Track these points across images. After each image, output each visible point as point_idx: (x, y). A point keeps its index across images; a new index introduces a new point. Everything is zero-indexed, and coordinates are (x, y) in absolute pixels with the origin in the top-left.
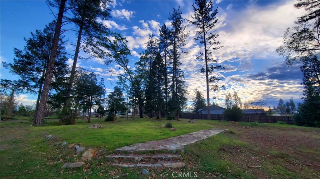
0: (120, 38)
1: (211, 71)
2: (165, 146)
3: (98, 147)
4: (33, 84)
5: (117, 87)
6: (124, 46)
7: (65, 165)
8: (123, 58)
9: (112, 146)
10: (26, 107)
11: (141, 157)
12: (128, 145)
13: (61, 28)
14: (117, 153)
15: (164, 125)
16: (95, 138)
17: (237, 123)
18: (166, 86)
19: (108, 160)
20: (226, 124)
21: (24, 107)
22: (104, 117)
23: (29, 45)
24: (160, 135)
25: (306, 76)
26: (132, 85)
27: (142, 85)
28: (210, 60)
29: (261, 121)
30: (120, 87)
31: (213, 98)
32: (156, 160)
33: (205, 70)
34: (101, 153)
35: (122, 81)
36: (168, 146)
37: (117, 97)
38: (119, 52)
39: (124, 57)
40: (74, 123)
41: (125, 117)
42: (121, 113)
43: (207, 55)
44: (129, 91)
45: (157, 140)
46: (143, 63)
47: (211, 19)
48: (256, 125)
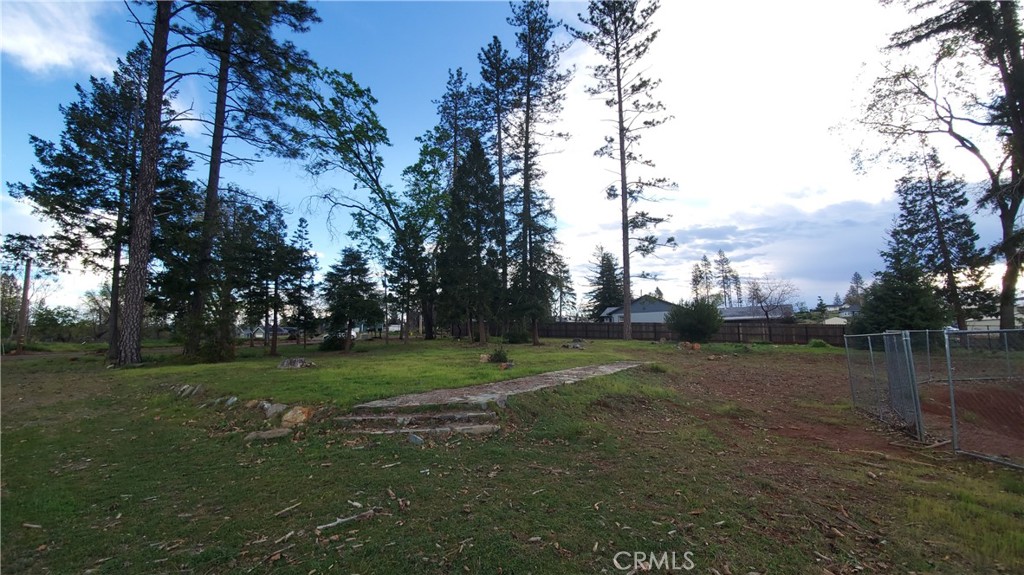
0: (350, 87)
1: (635, 195)
2: (466, 399)
3: (315, 404)
4: (95, 244)
5: (350, 250)
6: (366, 116)
7: (253, 435)
8: (365, 154)
9: (347, 400)
10: (58, 313)
11: (410, 418)
12: (382, 398)
13: (167, 68)
14: (357, 412)
15: (485, 357)
16: (304, 387)
17: (697, 346)
18: (501, 242)
19: (339, 425)
20: (667, 351)
21: (49, 312)
22: (315, 338)
23: (72, 123)
24: (464, 379)
25: (908, 208)
26: (396, 241)
27: (428, 240)
28: (635, 159)
29: (772, 339)
30: (359, 246)
31: (640, 277)
32: (441, 422)
33: (619, 192)
34: (323, 413)
35: (364, 226)
36: (472, 398)
37: (353, 279)
38: (351, 135)
39: (366, 151)
40: (231, 358)
41: (380, 338)
42: (369, 326)
43: (626, 143)
44: (389, 259)
45: (454, 388)
46: (427, 167)
47: (639, 27)
48: (747, 351)
